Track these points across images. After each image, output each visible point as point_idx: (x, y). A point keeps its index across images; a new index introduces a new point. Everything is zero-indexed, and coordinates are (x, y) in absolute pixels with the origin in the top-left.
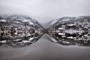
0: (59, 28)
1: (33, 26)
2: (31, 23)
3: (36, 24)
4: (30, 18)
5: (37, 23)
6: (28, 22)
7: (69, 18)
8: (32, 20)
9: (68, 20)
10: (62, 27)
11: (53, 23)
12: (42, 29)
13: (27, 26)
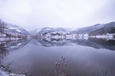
0: (46, 35)
1: (22, 33)
2: (19, 31)
3: (24, 32)
4: (16, 26)
5: (24, 30)
6: (15, 30)
7: (50, 28)
8: (19, 28)
9: (50, 29)
10: (48, 34)
11: (39, 31)
12: (30, 36)
13: (15, 33)
